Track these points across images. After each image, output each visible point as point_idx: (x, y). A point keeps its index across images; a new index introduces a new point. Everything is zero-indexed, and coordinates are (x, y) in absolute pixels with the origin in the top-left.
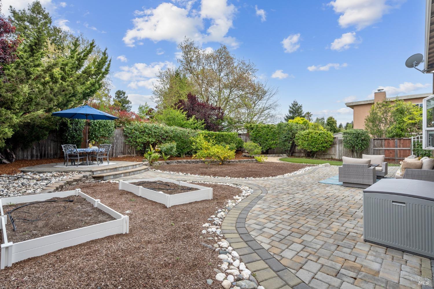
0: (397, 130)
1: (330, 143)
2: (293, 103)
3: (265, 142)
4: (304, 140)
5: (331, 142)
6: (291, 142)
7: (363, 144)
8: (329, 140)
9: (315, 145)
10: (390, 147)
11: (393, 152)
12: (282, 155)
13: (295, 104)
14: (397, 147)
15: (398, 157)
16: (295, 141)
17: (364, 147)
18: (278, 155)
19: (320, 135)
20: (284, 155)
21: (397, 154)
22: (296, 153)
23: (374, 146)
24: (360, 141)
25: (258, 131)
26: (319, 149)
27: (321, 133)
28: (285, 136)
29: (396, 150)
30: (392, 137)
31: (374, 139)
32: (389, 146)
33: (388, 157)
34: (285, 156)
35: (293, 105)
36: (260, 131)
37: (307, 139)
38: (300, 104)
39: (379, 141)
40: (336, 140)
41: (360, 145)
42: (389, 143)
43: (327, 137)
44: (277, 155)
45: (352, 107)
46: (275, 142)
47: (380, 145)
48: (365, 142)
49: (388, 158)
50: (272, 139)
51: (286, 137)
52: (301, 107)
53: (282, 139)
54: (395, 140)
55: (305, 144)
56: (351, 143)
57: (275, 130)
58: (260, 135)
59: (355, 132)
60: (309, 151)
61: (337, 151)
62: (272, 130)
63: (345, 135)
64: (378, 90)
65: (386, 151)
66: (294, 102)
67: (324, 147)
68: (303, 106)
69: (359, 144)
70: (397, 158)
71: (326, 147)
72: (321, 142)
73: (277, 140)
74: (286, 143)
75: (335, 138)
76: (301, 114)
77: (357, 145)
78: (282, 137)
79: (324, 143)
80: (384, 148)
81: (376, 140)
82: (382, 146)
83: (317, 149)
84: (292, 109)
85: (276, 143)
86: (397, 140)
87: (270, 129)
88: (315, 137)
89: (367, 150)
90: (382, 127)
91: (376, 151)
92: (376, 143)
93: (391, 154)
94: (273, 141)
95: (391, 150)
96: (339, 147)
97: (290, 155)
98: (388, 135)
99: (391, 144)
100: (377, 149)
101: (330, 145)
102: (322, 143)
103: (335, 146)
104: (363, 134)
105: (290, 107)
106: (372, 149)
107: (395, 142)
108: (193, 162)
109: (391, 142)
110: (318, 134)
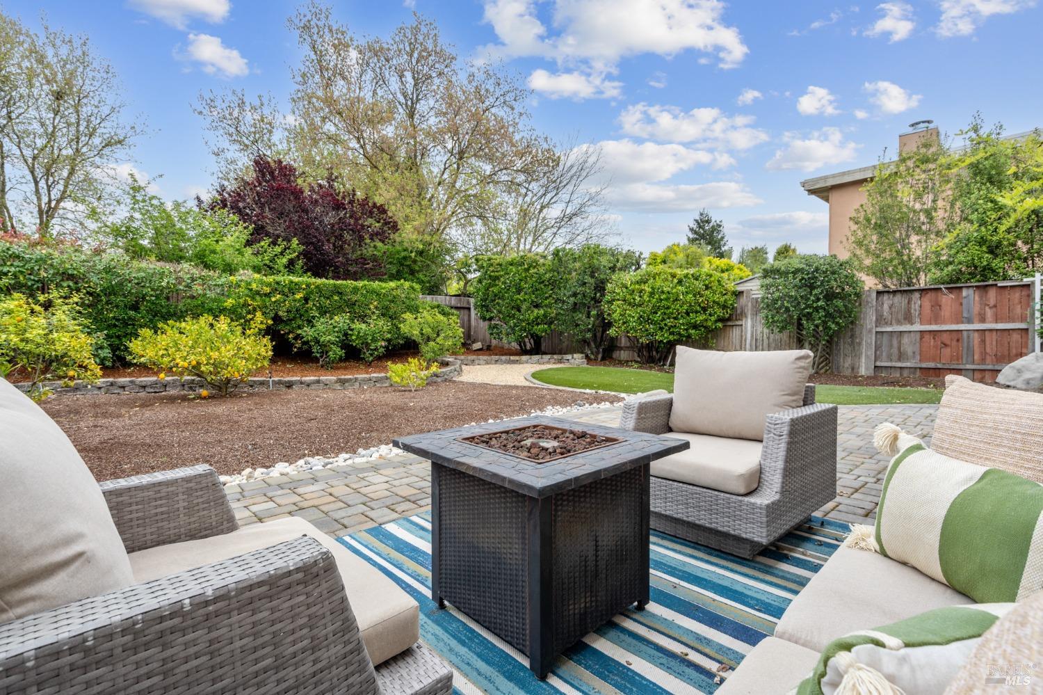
0: (974, 250)
1: (720, 312)
2: (698, 218)
3: (514, 315)
4: (630, 304)
5: (724, 307)
6: (594, 312)
7: (831, 310)
8: (714, 302)
9: (663, 320)
10: (944, 322)
11: (954, 343)
12: (569, 357)
13: (703, 221)
14: (969, 321)
15: (973, 363)
16: (605, 307)
17: (837, 324)
18: (559, 357)
19: (680, 282)
20: (575, 356)
21: (970, 350)
22: (621, 349)
23: (880, 320)
24: (818, 300)
25: (490, 276)
26: (679, 334)
27: (686, 276)
28: (573, 289)
29: (965, 334)
30: (951, 281)
31: (879, 293)
32: (936, 319)
33: (934, 360)
34: (578, 361)
35: (699, 223)
36: (497, 278)
37: (638, 299)
38: (715, 218)
39: (898, 298)
40: (743, 300)
41: (818, 317)
42: (937, 306)
43: (707, 287)
44: (555, 357)
45: (823, 191)
46: (542, 312)
47: (901, 317)
48: (839, 303)
49: (932, 365)
50: (533, 302)
51: (575, 295)
52: (720, 226)
53: (564, 302)
54: (965, 292)
55: (630, 315)
56: (787, 310)
57: (542, 271)
58: (495, 290)
59: (802, 266)
60: (644, 340)
61: (748, 342)
62: (532, 271)
63: (768, 281)
64: (913, 125)
65: (927, 337)
66: (701, 214)
67: (695, 327)
68: (723, 224)
69: (817, 309)
70: (968, 367)
71: (705, 327)
72: (685, 307)
73: (549, 306)
74: (580, 316)
75: (741, 293)
76: (720, 248)
77: (809, 317)
78: (565, 295)
79: (697, 312)
80: (917, 327)
81: (886, 297)
82: (908, 318)
83: (671, 334)
84: (696, 233)
85: (545, 316)
86: (971, 291)
87: (527, 270)
88: (663, 292)
89: (852, 336)
90: (917, 249)
91: (885, 339)
92: (886, 307)
93: (947, 351)
94: (536, 311)
95: (945, 335)
96: (753, 327)
97: (600, 356)
98: (936, 273)
99: (946, 312)
100: (889, 329)
101: (720, 320)
102: (688, 313)
103: (739, 323)
104: (833, 273)
105: (692, 230)
106: (870, 331)
107: (964, 302)
108: (144, 387)
109: (947, 299)
110: (676, 281)
